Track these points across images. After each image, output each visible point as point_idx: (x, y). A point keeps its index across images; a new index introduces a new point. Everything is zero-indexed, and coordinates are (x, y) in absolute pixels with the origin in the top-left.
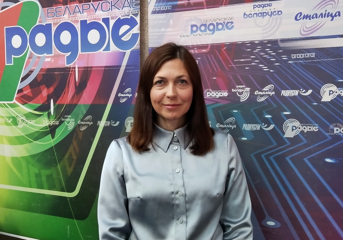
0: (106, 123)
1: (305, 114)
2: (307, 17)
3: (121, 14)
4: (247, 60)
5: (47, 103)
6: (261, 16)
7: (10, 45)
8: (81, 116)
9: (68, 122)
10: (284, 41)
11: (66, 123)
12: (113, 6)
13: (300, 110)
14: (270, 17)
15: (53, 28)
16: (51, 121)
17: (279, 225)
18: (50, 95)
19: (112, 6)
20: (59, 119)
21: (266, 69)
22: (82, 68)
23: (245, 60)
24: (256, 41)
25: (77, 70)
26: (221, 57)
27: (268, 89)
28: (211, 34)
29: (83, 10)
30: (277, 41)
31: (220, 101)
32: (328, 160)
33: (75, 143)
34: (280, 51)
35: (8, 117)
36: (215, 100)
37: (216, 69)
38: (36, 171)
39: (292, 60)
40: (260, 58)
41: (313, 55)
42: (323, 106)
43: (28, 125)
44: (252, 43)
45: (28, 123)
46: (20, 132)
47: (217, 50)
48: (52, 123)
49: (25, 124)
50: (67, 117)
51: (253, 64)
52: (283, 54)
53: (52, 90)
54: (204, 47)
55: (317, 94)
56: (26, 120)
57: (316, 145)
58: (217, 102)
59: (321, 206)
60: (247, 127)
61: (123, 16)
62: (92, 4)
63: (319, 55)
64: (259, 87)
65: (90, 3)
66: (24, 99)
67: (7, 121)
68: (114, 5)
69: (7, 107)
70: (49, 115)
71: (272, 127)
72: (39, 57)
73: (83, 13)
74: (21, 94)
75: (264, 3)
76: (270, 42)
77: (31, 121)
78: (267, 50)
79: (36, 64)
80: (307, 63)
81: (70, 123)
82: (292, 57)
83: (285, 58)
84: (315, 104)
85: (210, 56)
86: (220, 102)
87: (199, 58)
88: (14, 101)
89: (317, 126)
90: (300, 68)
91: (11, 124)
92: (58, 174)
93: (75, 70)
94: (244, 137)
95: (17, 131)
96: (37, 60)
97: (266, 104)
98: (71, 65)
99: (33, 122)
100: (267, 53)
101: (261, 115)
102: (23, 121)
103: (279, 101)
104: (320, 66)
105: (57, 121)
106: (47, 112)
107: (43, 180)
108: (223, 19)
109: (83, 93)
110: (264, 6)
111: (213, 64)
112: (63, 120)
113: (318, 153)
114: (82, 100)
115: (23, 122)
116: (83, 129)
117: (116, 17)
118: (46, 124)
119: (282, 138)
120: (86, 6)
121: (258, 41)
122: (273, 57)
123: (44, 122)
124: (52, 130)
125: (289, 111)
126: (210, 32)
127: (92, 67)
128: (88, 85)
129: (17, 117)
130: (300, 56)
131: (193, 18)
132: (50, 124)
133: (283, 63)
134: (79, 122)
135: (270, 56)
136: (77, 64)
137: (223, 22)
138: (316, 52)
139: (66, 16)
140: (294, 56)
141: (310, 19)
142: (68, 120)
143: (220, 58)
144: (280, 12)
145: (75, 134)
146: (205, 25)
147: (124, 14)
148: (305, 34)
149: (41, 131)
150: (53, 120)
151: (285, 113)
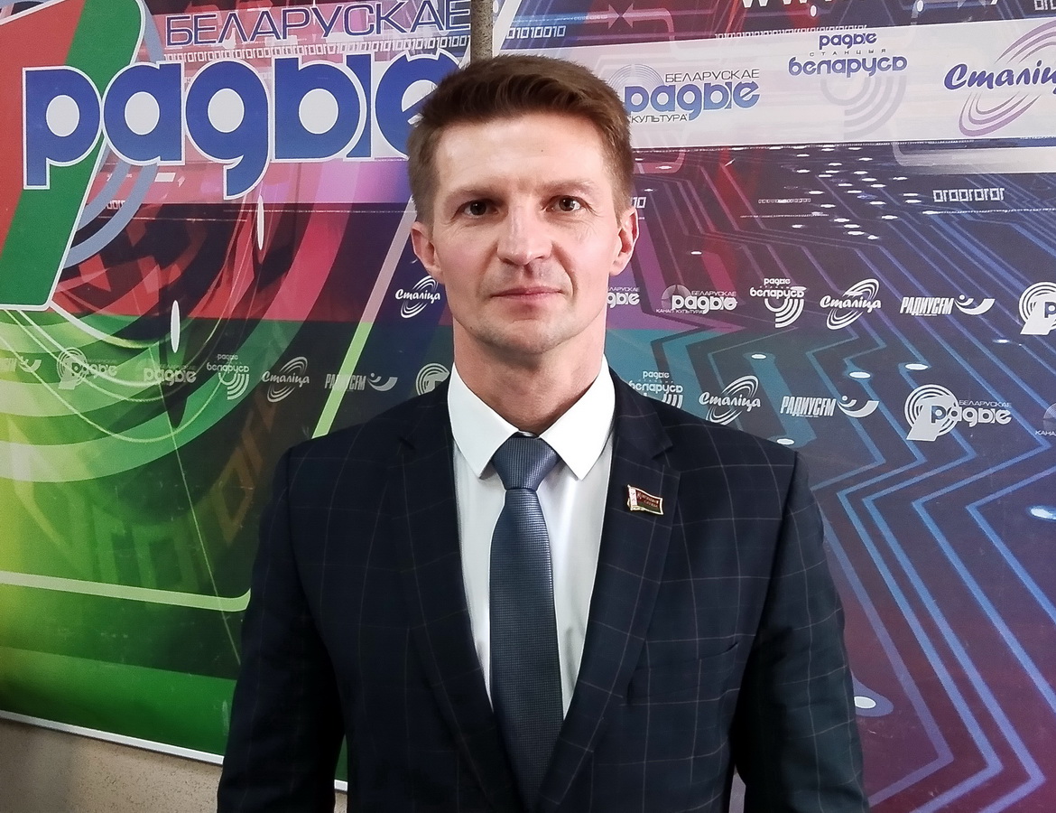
0: (354, 382)
1: (972, 373)
2: (980, 79)
3: (410, 45)
4: (797, 201)
5: (158, 314)
6: (842, 70)
7: (41, 127)
8: (272, 358)
9: (229, 377)
10: (911, 150)
11: (221, 380)
12: (383, 18)
13: (958, 358)
14: (870, 75)
15: (183, 80)
16: (170, 372)
17: (888, 708)
18: (169, 290)
19: (379, 18)
20: (197, 363)
21: (854, 231)
22: (278, 206)
23: (790, 201)
24: (825, 146)
25: (260, 212)
26: (718, 189)
27: (860, 293)
28: (687, 118)
29: (285, 26)
30: (891, 146)
31: (710, 322)
32: (1040, 513)
33: (249, 442)
34: (899, 179)
35: (25, 356)
36: (696, 319)
37: (703, 227)
38: (118, 527)
39: (935, 206)
40: (837, 197)
41: (999, 194)
42: (1025, 348)
43: (93, 382)
44: (814, 150)
45: (95, 377)
46: (67, 405)
47: (706, 169)
48: (172, 376)
49: (84, 379)
50: (226, 360)
51: (816, 214)
52: (907, 186)
53: (175, 272)
54: (668, 155)
55: (1007, 312)
56: (87, 366)
57: (1003, 466)
58: (703, 328)
59: (1017, 650)
60: (795, 407)
61: (414, 52)
62: (315, 10)
63: (1017, 196)
64: (832, 285)
65: (309, 8)
66: (84, 300)
67: (24, 366)
68: (386, 18)
69: (25, 323)
70: (165, 350)
71: (871, 406)
72: (135, 169)
73: (285, 37)
74: (73, 283)
75: (853, 31)
76: (868, 149)
77: (103, 370)
78: (858, 173)
79: (125, 191)
80: (979, 218)
81: (234, 380)
82: (935, 197)
83: (912, 199)
84: (1001, 341)
85: (685, 185)
86: (712, 328)
87: (649, 190)
88: (50, 304)
89: (1008, 409)
90: (959, 231)
91: (38, 377)
92: (191, 537)
93: (253, 213)
94: (783, 435)
95: (55, 401)
96: (130, 176)
97: (855, 337)
98: (243, 196)
99: (110, 374)
100: (858, 184)
101: (837, 373)
102: (76, 368)
103: (893, 329)
104: (1018, 228)
105: (191, 371)
106: (158, 343)
107: (140, 555)
108: (727, 75)
109: (280, 285)
110: (852, 41)
111: (691, 209)
112: (209, 367)
113: (1009, 489)
114: (275, 306)
115: (77, 372)
116: (278, 397)
117: (393, 54)
118: (154, 379)
119: (901, 445)
120: (295, 13)
121: (832, 146)
122: (878, 194)
123: (149, 374)
124: (173, 400)
125: (923, 360)
126: (685, 112)
127: (310, 206)
128: (297, 260)
129: (57, 355)
130: (959, 195)
131: (633, 66)
132: (167, 379)
133: (907, 213)
134: (264, 376)
135: (868, 193)
136: (261, 195)
137: (726, 84)
138: (1006, 186)
139: (230, 43)
140: (941, 196)
141: (990, 86)
142: (227, 368)
143: (715, 191)
144: (899, 62)
145: (251, 415)
146: (669, 90)
147: (419, 45)
148: (976, 131)
149: (137, 401)
150: (178, 369)
151: (911, 367)
